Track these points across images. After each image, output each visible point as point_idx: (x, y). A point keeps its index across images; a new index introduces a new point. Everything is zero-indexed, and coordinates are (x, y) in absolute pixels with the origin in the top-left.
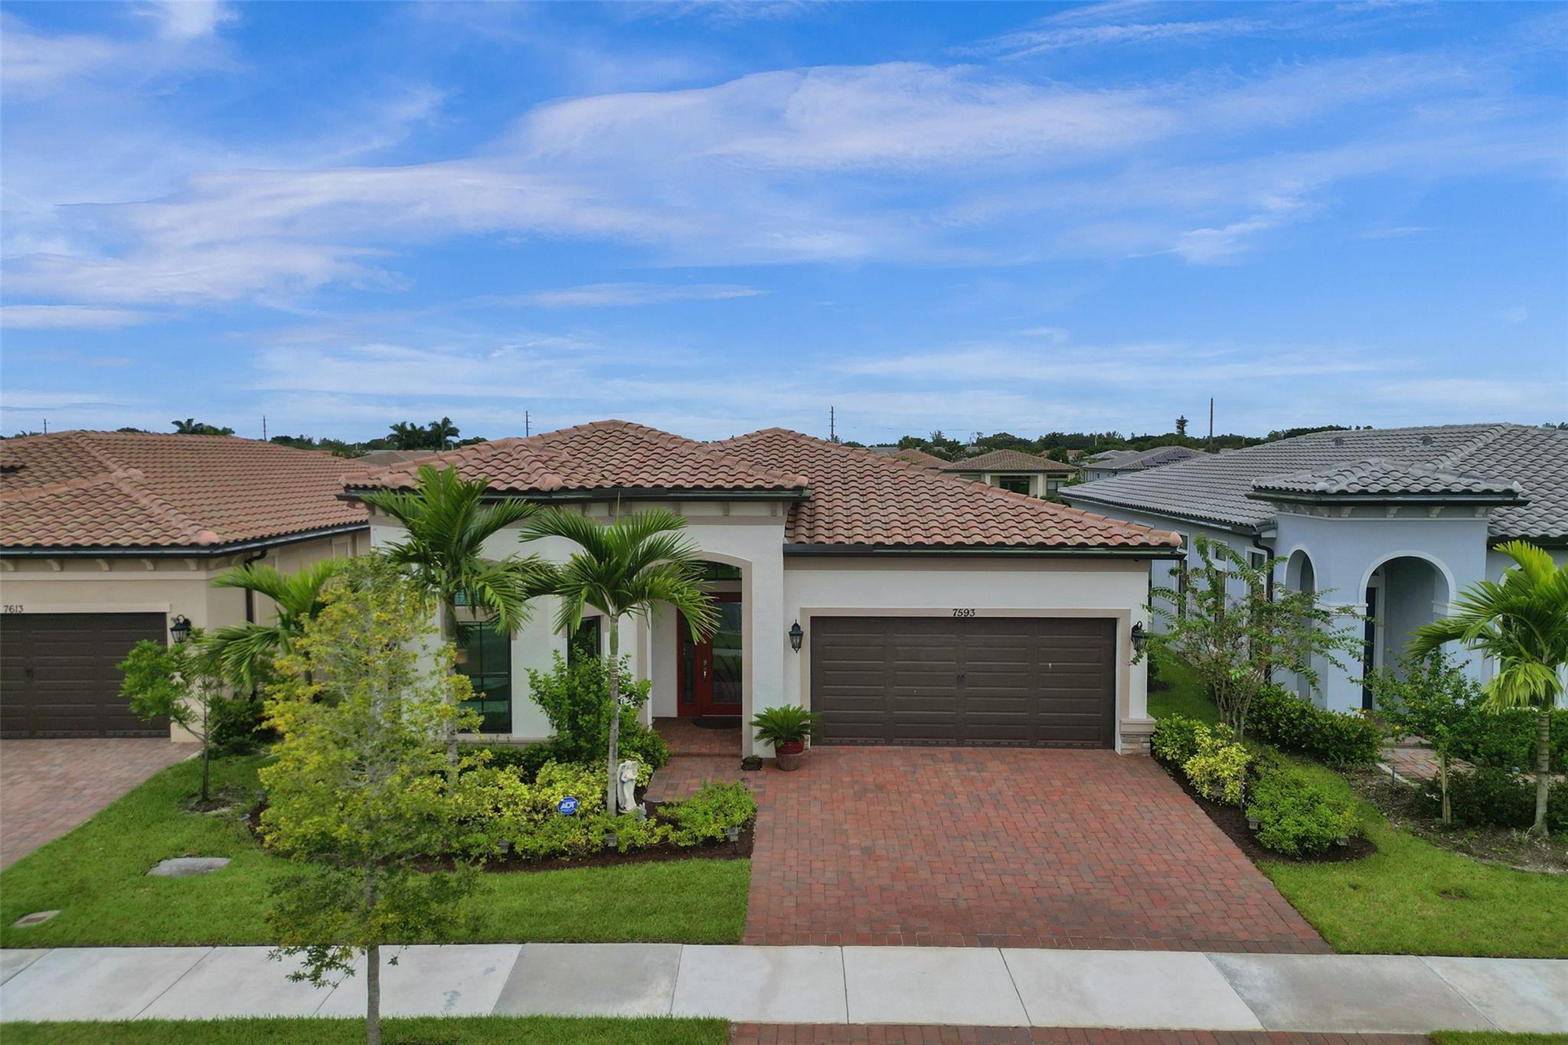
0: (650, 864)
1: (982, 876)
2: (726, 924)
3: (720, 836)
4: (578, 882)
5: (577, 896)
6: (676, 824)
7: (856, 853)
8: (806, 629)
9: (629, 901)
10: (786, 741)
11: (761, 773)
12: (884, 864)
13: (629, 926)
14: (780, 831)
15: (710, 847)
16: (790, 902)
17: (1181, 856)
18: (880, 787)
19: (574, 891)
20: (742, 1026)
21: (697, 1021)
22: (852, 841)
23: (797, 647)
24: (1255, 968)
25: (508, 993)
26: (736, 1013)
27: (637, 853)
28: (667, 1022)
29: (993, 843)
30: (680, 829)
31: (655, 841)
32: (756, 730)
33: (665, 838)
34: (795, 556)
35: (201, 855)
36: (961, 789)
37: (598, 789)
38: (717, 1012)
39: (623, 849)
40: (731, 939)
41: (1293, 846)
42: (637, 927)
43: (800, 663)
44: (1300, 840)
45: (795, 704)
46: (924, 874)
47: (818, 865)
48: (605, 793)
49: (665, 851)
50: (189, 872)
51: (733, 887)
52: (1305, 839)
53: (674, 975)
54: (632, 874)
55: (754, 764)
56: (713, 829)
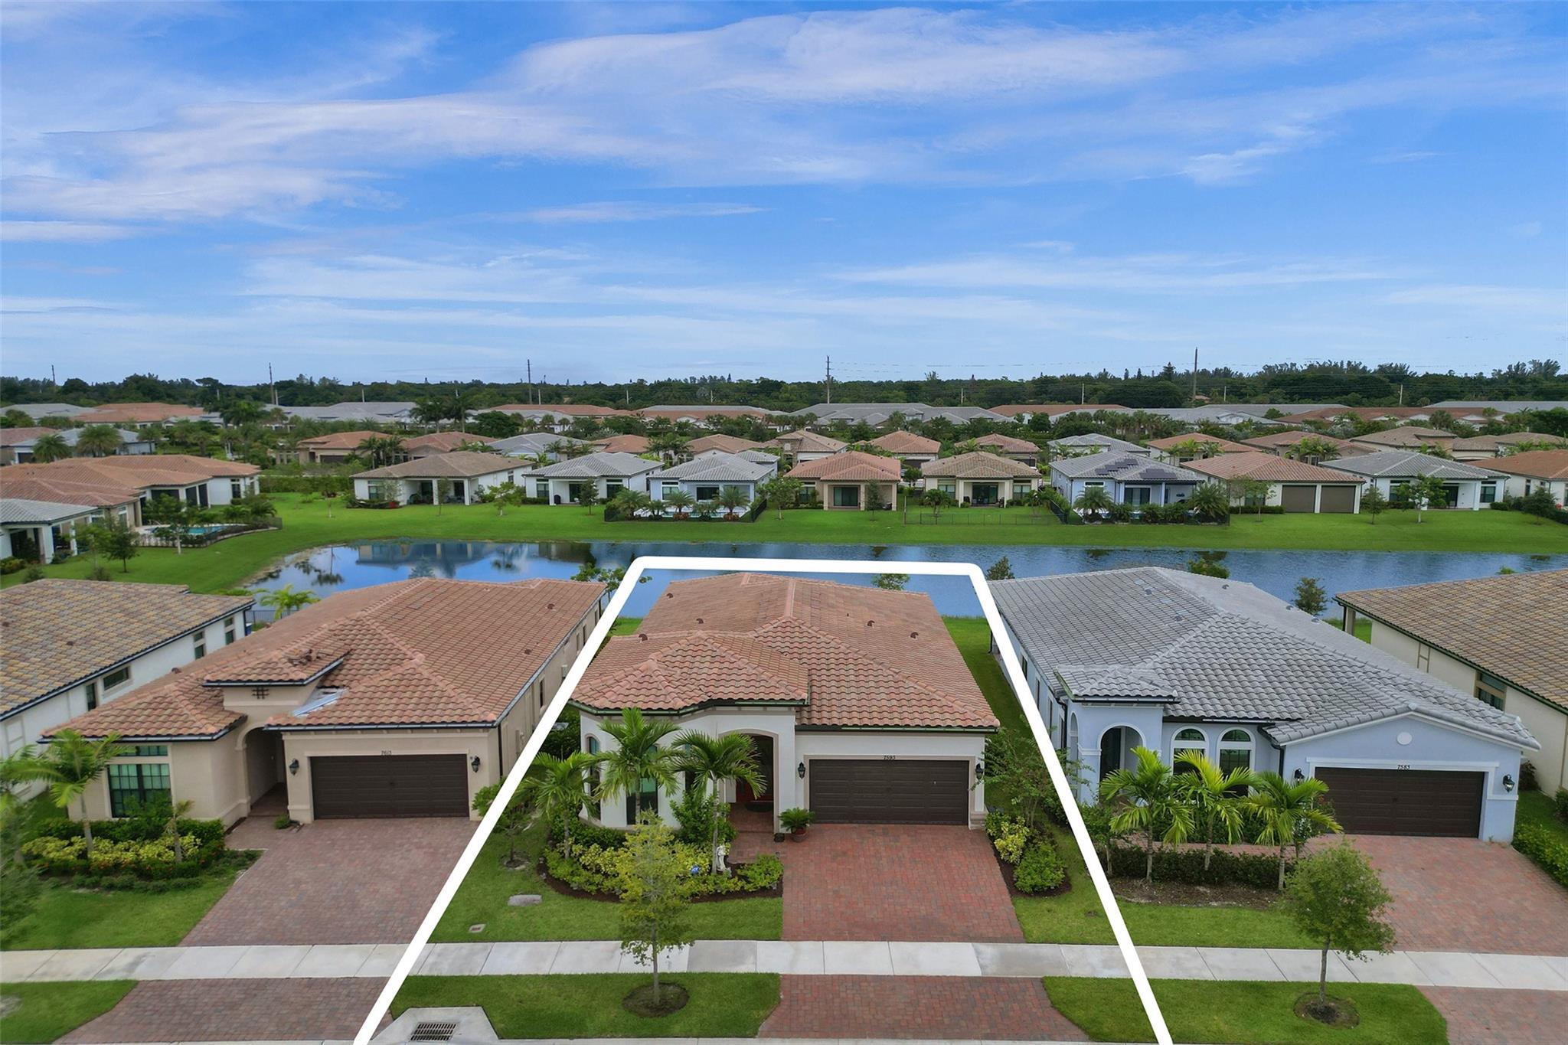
0: (737, 901)
1: (886, 906)
2: (775, 932)
3: (768, 886)
4: (707, 911)
5: (708, 918)
6: (745, 878)
7: (831, 893)
8: (807, 766)
9: (731, 920)
10: (798, 828)
11: (785, 844)
12: (843, 899)
13: (733, 933)
14: (795, 881)
15: (763, 892)
16: (801, 920)
17: (980, 894)
18: (845, 853)
19: (706, 915)
20: (784, 975)
21: (767, 974)
22: (829, 887)
23: (802, 776)
24: (989, 950)
25: (690, 963)
26: (781, 972)
27: (730, 895)
28: (756, 974)
29: (895, 887)
30: (749, 883)
31: (738, 889)
32: (781, 822)
33: (742, 887)
34: (800, 729)
35: (526, 893)
36: (884, 854)
37: (707, 860)
38: (774, 971)
39: (724, 893)
40: (777, 938)
41: (1029, 890)
42: (737, 933)
43: (804, 784)
44: (1033, 887)
45: (802, 808)
46: (861, 905)
47: (813, 900)
48: (711, 861)
49: (743, 894)
50: (526, 903)
51: (776, 912)
52: (1036, 886)
53: (755, 953)
54: (731, 906)
55: (779, 838)
56: (763, 882)
